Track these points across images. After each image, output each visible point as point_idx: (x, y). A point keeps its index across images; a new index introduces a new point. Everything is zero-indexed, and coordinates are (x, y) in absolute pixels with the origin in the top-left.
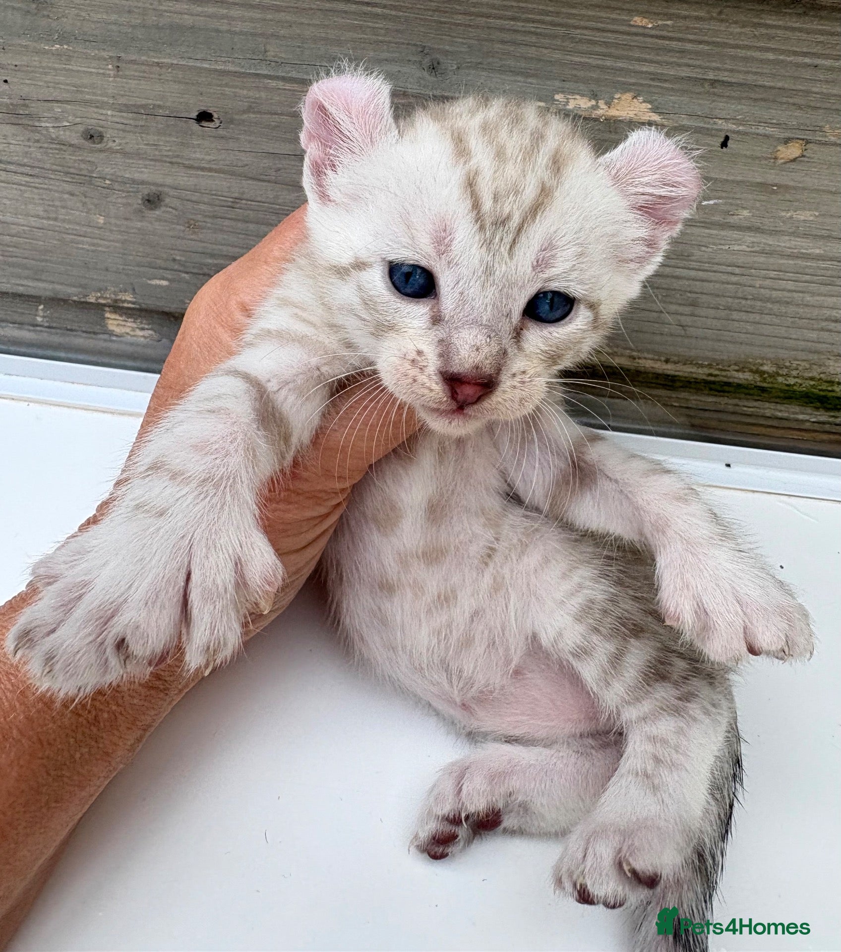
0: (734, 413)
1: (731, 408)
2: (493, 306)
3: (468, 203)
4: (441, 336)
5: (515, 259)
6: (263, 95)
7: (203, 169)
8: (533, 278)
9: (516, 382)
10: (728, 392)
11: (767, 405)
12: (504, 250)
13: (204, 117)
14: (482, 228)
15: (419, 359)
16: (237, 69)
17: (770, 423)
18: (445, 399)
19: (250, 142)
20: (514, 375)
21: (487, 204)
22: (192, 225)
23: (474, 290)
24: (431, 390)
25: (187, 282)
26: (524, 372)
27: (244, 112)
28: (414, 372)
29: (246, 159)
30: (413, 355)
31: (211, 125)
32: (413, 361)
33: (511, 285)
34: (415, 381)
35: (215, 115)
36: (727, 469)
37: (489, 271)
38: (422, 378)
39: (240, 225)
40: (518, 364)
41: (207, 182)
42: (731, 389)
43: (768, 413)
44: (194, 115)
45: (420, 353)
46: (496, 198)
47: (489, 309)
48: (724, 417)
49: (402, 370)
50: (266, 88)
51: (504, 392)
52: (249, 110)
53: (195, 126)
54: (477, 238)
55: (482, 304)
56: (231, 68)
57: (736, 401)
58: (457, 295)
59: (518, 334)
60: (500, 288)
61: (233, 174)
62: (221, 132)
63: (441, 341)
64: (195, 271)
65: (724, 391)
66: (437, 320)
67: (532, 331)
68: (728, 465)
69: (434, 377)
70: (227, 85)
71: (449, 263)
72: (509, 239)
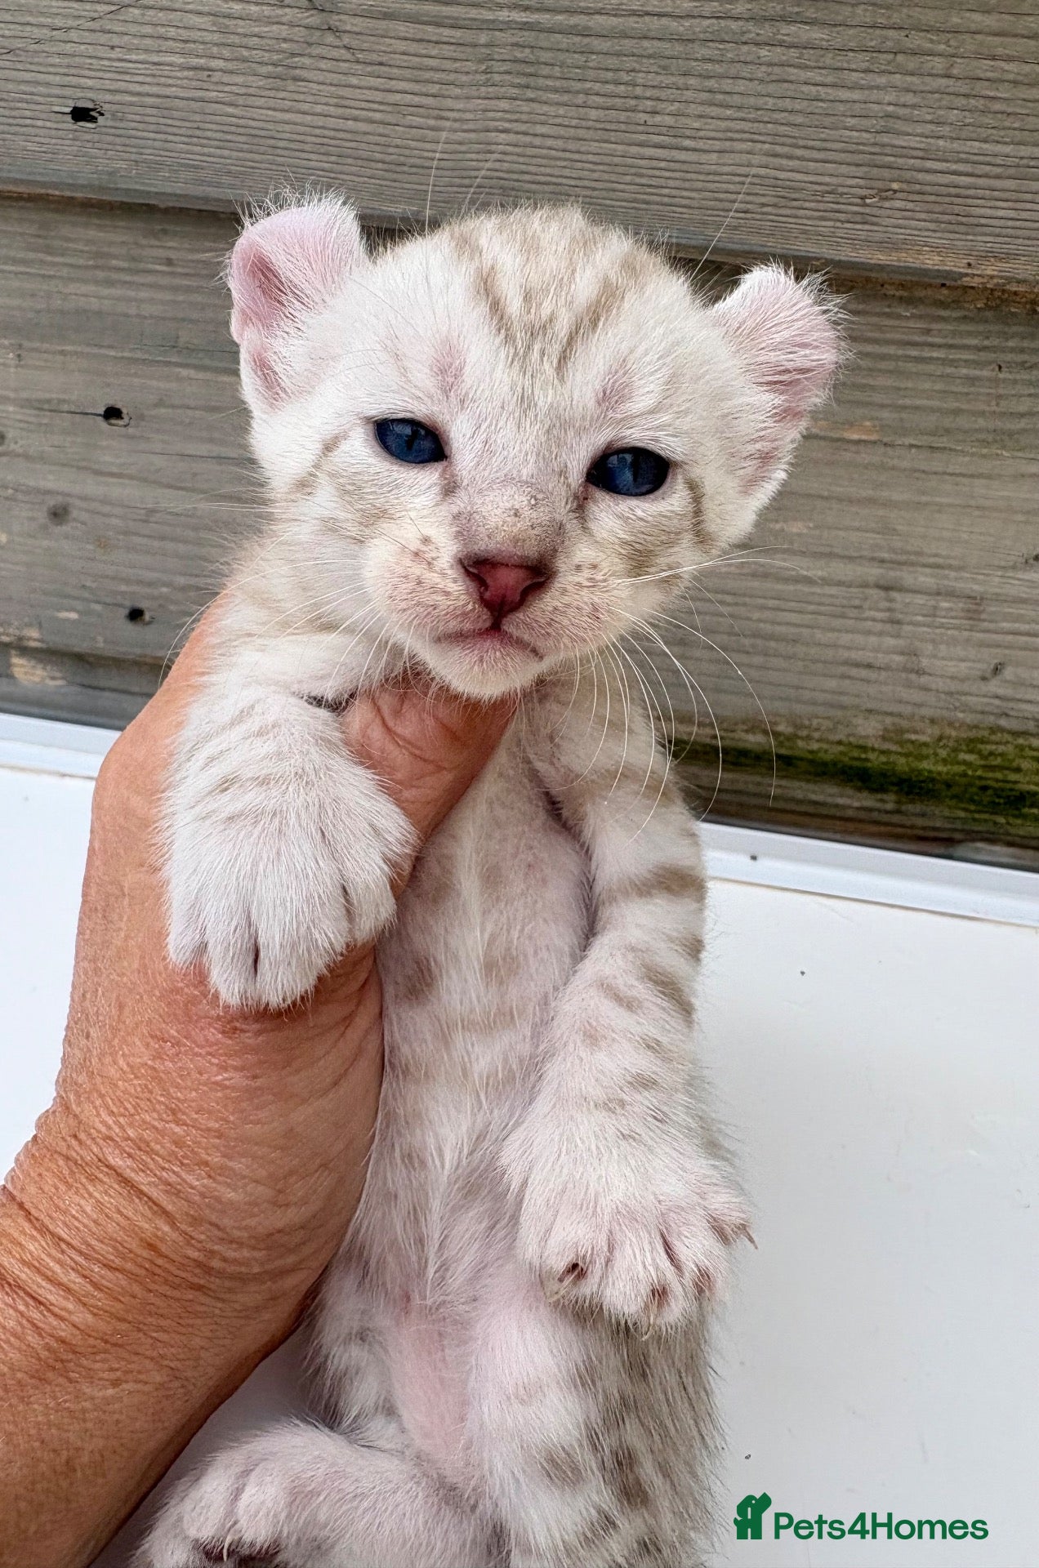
0: (755, 795)
1: (751, 788)
2: (538, 455)
3: (484, 308)
4: (455, 510)
5: (569, 384)
6: (174, 385)
7: (112, 475)
8: (598, 418)
9: (582, 578)
10: (747, 765)
11: (796, 784)
12: (549, 368)
13: (112, 413)
14: (509, 339)
15: (424, 548)
16: (146, 356)
17: (803, 808)
18: (470, 607)
19: (163, 442)
20: (578, 568)
21: (514, 305)
22: (103, 543)
23: (506, 433)
24: (447, 594)
25: (100, 615)
26: (595, 567)
27: (156, 406)
28: (417, 570)
29: (159, 461)
30: (415, 545)
31: (121, 422)
32: (416, 554)
33: (565, 425)
34: (419, 583)
35: (124, 411)
36: (752, 862)
37: (526, 402)
38: (432, 578)
39: (156, 544)
40: (583, 552)
41: (118, 490)
42: (748, 762)
43: (799, 795)
44: (101, 411)
45: (426, 540)
46: (527, 298)
47: (532, 459)
48: (744, 799)
49: (400, 570)
50: (179, 379)
51: (564, 591)
52: (160, 403)
53: (102, 424)
54: (503, 355)
55: (520, 451)
56: (139, 355)
57: (758, 779)
58: (479, 446)
59: (580, 505)
60: (546, 426)
61: (145, 480)
62: (131, 430)
63: (457, 517)
64: (108, 600)
65: (741, 765)
66: (450, 489)
67: (602, 505)
68: (754, 858)
69: (449, 572)
70: (136, 375)
71: (462, 402)
72: (555, 349)
